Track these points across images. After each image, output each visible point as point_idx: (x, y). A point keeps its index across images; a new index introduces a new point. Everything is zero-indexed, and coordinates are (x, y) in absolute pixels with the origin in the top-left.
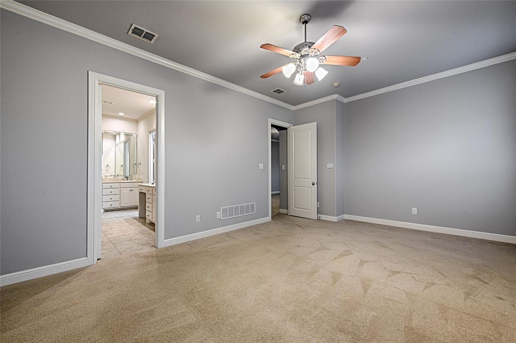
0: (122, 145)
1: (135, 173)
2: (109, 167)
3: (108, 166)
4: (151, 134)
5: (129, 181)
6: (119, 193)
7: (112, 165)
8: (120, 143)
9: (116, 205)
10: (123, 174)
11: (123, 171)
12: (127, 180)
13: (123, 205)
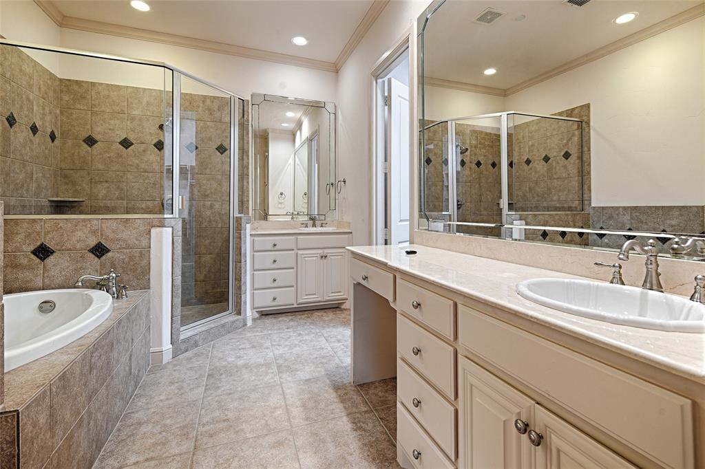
0: (305, 148)
1: (332, 207)
2: (283, 196)
3: (281, 194)
4: (380, 81)
5: (319, 229)
6: (295, 266)
7: (289, 193)
8: (302, 145)
9: (286, 299)
10: (305, 211)
11: (306, 206)
12: (314, 225)
13: (306, 299)
